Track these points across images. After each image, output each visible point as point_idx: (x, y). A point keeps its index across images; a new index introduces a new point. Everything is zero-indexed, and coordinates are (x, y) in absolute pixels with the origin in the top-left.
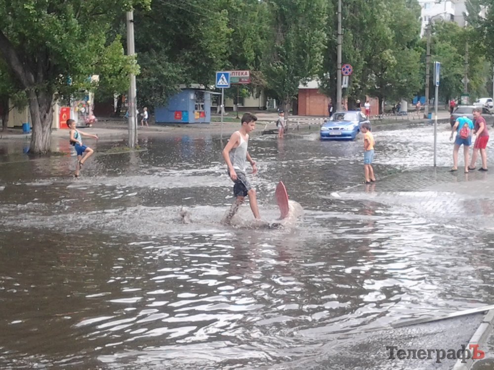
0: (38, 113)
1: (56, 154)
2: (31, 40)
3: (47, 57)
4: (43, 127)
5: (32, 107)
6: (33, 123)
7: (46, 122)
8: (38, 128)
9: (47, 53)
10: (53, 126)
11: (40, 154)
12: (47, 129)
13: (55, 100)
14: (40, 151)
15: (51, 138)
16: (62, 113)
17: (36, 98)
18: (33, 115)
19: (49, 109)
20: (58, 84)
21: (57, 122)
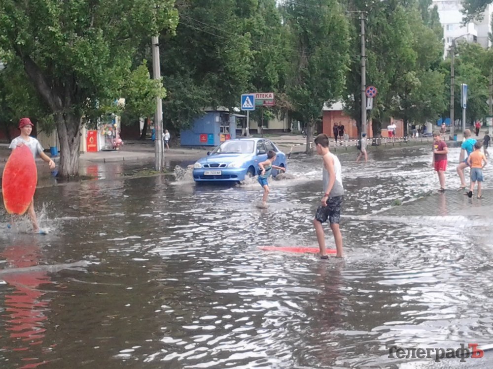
0: (66, 137)
1: (85, 178)
2: (58, 65)
3: (74, 81)
4: (71, 151)
5: (60, 131)
6: (61, 147)
7: (75, 145)
8: (66, 151)
9: (74, 76)
10: (81, 150)
11: (68, 178)
12: (75, 152)
13: (83, 123)
14: (68, 175)
15: (78, 161)
16: (89, 136)
17: (63, 121)
18: (61, 139)
19: (77, 133)
20: (86, 108)
21: (84, 146)
